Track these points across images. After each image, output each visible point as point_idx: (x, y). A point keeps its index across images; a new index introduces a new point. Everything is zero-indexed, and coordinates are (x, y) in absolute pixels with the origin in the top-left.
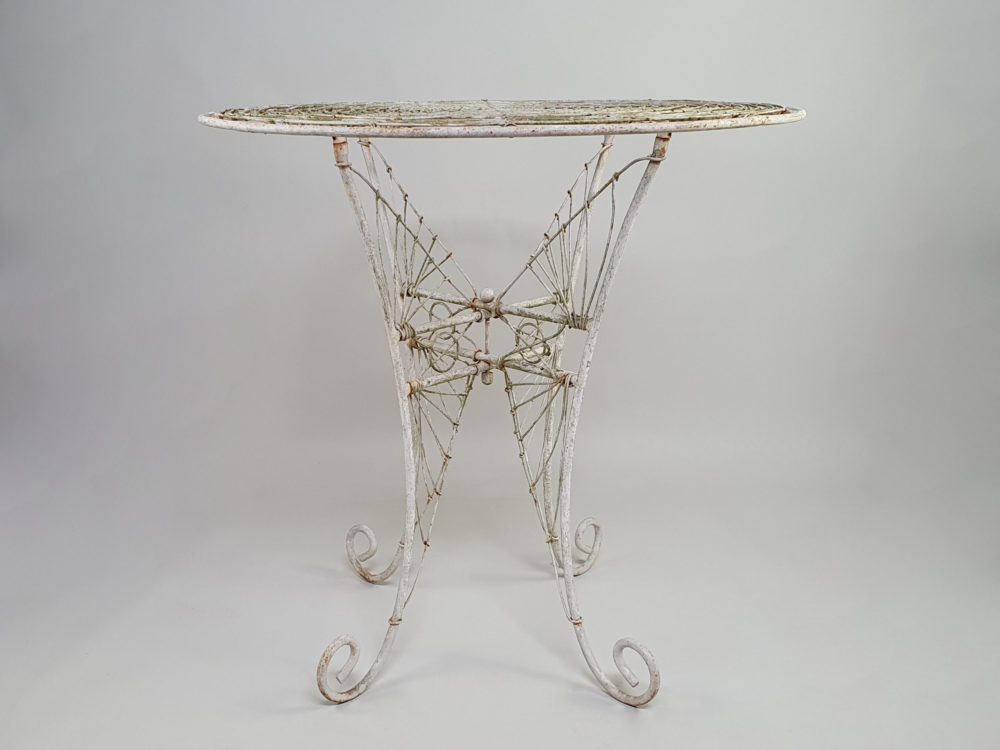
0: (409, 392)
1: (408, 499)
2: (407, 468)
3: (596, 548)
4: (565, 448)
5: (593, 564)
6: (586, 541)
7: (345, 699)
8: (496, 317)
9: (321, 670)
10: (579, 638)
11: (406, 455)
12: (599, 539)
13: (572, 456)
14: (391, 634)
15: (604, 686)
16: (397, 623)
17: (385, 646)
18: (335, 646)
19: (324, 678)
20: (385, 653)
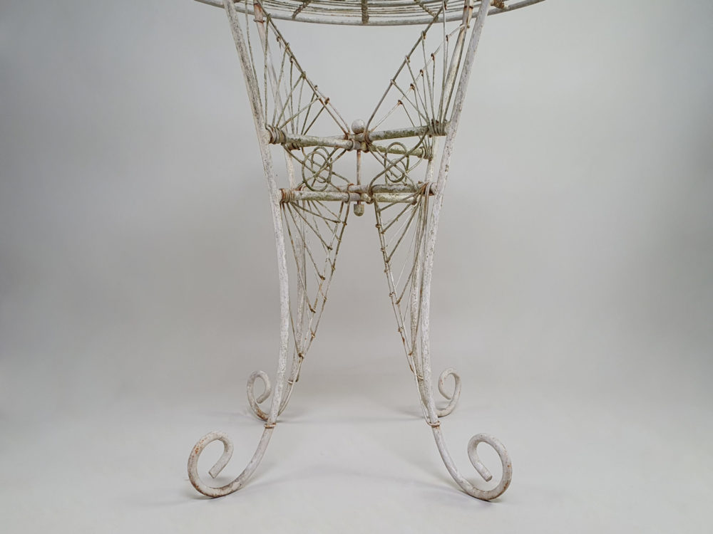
0: (280, 198)
1: (282, 308)
2: (280, 277)
3: (456, 396)
4: (425, 257)
5: (454, 408)
6: (449, 387)
7: (218, 494)
8: (366, 152)
9: (192, 461)
10: (437, 440)
11: (280, 263)
12: (458, 388)
13: (431, 265)
14: (266, 437)
15: (460, 485)
16: (271, 426)
17: (259, 448)
18: (206, 439)
19: (195, 469)
20: (258, 455)
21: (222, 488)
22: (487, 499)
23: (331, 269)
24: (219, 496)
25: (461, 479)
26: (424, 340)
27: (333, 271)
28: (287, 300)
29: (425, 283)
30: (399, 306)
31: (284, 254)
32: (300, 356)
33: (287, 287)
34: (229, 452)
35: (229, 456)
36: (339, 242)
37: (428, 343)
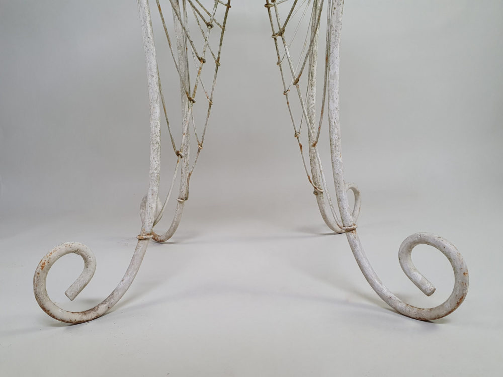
1: (150, 90)
7: (79, 319)
9: (38, 279)
14: (139, 250)
15: (387, 302)
16: (144, 237)
17: (132, 264)
18: (55, 251)
19: (42, 289)
20: (131, 271)
21: (84, 313)
22: (428, 319)
23: (215, 65)
24: (80, 322)
25: (389, 294)
26: (333, 121)
27: (217, 67)
28: (155, 80)
29: (332, 45)
30: (298, 87)
31: (148, 19)
32: (178, 154)
33: (154, 63)
34: (91, 267)
35: (91, 273)
36: (223, 30)
37: (338, 125)
